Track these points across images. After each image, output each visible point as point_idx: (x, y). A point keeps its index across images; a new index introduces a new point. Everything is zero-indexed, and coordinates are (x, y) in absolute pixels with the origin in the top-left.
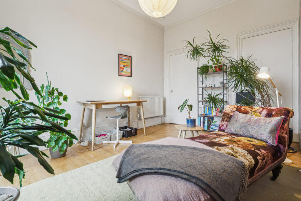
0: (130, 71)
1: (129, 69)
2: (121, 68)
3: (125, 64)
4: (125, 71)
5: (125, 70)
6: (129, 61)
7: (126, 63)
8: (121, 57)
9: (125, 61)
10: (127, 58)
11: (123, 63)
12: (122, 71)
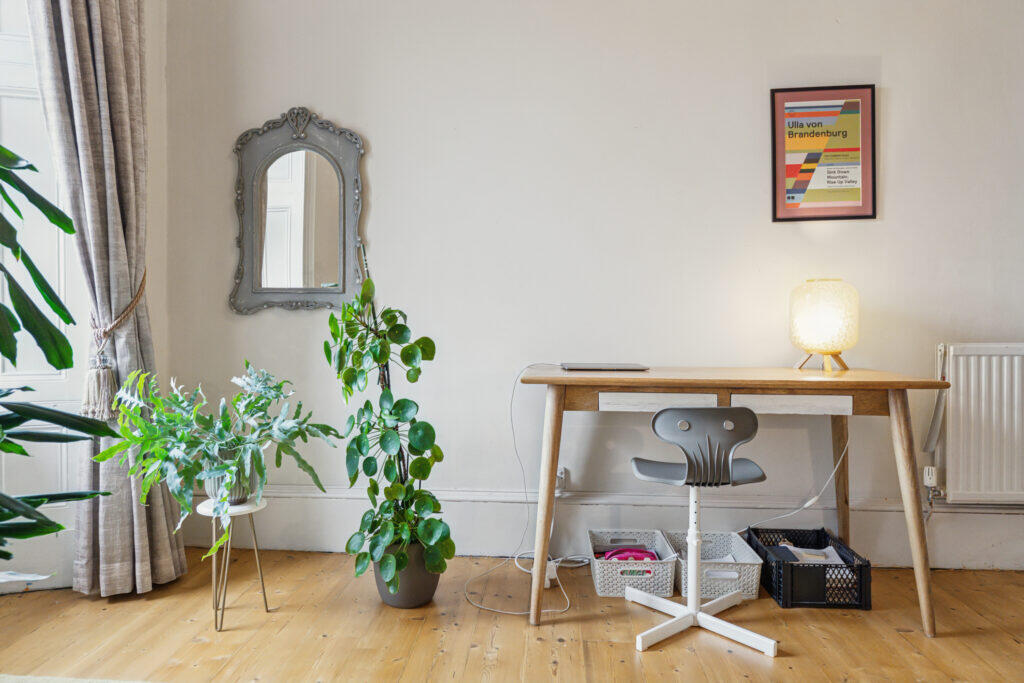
0: (859, 185)
1: (856, 173)
2: (789, 175)
3: (818, 144)
4: (824, 186)
5: (819, 180)
6: (855, 123)
7: (828, 133)
8: (787, 105)
9: (819, 124)
10: (841, 102)
11: (806, 139)
12: (801, 188)
